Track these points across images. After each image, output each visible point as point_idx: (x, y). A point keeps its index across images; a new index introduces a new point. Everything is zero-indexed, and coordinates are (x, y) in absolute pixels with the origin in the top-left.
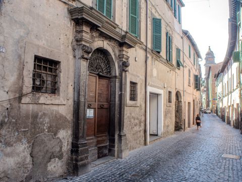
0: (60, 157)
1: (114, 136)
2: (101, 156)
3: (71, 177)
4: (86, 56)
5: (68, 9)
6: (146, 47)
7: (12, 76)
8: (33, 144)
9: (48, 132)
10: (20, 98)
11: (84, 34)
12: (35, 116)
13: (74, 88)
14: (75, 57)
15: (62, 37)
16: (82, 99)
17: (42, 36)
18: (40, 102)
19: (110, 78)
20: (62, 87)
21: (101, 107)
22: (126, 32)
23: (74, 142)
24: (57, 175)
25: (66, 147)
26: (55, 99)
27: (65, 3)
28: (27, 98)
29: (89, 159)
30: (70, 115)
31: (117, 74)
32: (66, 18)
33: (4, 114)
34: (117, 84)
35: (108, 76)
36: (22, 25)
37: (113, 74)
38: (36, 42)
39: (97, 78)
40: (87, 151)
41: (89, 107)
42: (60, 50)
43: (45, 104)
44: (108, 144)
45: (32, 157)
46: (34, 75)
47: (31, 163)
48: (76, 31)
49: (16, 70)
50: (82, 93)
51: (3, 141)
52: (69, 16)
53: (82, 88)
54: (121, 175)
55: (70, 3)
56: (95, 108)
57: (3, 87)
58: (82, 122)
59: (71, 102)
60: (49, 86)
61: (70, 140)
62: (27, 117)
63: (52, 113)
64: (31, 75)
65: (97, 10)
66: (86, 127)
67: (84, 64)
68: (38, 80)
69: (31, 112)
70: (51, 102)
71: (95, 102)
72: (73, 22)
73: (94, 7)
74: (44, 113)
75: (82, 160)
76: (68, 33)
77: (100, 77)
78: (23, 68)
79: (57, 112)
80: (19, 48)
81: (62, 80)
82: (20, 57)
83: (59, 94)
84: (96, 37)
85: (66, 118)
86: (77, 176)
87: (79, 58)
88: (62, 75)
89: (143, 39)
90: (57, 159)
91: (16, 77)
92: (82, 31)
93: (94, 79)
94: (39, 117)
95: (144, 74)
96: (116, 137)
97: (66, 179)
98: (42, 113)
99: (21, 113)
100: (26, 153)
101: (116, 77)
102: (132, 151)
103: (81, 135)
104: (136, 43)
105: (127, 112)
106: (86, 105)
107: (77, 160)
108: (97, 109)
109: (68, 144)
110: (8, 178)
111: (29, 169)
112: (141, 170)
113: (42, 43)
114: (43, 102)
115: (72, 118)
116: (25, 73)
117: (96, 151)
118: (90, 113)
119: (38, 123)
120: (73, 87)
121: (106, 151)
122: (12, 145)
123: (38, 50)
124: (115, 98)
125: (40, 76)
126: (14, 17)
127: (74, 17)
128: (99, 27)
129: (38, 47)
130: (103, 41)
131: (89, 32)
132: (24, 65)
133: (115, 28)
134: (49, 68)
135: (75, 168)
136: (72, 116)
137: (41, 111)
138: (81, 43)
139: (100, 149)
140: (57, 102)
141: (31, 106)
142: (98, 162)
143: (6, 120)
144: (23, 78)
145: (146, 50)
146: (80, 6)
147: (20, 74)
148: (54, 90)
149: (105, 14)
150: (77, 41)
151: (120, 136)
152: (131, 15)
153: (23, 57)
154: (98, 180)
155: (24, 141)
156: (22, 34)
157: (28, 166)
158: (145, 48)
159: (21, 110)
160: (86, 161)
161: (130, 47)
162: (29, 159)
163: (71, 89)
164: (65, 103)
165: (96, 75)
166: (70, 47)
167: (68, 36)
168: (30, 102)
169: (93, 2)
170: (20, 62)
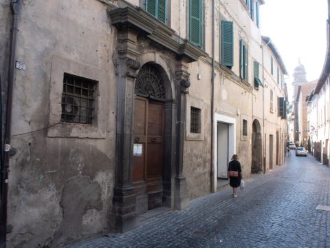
0: (99, 207)
1: (170, 181)
2: (152, 206)
3: (113, 235)
4: (131, 74)
5: (107, 11)
6: (213, 60)
7: (35, 101)
8: (63, 191)
9: (83, 174)
10: (46, 130)
11: (129, 44)
12: (66, 154)
13: (116, 117)
14: (117, 74)
15: (100, 48)
16: (127, 131)
17: (73, 47)
18: (72, 135)
19: (163, 102)
20: (101, 115)
21: (152, 142)
22: (186, 41)
23: (117, 188)
24: (95, 231)
25: (107, 194)
26: (92, 131)
27: (103, 2)
28: (55, 130)
29: (137, 211)
30: (111, 152)
31: (174, 97)
32: (104, 23)
33: (25, 150)
34: (174, 111)
35: (162, 99)
36: (48, 33)
37: (169, 98)
38: (66, 55)
39: (147, 102)
40: (133, 200)
41: (137, 142)
42: (97, 66)
43: (78, 138)
44: (162, 190)
45: (62, 206)
46: (63, 100)
47: (61, 215)
48: (119, 40)
50: (127, 123)
51: (24, 186)
52: (109, 20)
53: (127, 117)
54: (179, 232)
55: (111, 3)
56: (145, 143)
57: (24, 116)
58: (127, 162)
59: (112, 135)
60: (84, 114)
61: (112, 186)
62: (55, 155)
63: (88, 150)
64: (60, 100)
65: (146, 11)
66: (132, 168)
67: (129, 85)
68: (69, 106)
69: (60, 148)
70: (86, 136)
71: (145, 134)
72: (114, 28)
73: (142, 7)
74: (77, 150)
75: (127, 211)
76: (108, 43)
77: (151, 101)
78: (50, 90)
79: (95, 148)
80: (44, 64)
81: (100, 105)
82: (44, 75)
83: (97, 124)
84: (145, 47)
85: (106, 156)
86: (122, 232)
87: (122, 77)
88: (100, 99)
89: (208, 50)
90: (94, 210)
91: (40, 102)
92: (126, 40)
93: (143, 105)
94: (71, 154)
95: (210, 97)
96: (173, 181)
97: (107, 236)
98: (75, 150)
99: (47, 150)
100: (54, 202)
101: (172, 101)
102: (194, 201)
103: (125, 178)
104: (198, 55)
105: (187, 148)
106: (133, 139)
107: (120, 212)
108: (146, 145)
109: (109, 191)
110: (33, 234)
111: (59, 223)
112: (206, 226)
113: (74, 56)
114: (75, 135)
115: (114, 156)
117: (146, 200)
118: (138, 150)
119: (69, 163)
120: (115, 114)
121: (159, 201)
122: (36, 192)
123: (69, 66)
124: (171, 129)
125: (71, 101)
126: (37, 24)
127: (115, 22)
128: (150, 34)
129: (69, 62)
130: (154, 53)
131: (136, 41)
132: (50, 87)
133: (170, 35)
134: (84, 90)
135: (118, 221)
136: (114, 153)
137: (73, 148)
138: (125, 56)
139: (150, 197)
140: (94, 135)
141: (60, 140)
142: (148, 214)
143: (28, 159)
144: (49, 104)
145: (212, 65)
146: (123, 6)
147: (45, 98)
148: (90, 119)
149: (156, 17)
150: (120, 53)
151: (178, 181)
152: (192, 17)
153: (49, 76)
154: (148, 238)
155: (52, 186)
156: (47, 45)
157: (58, 219)
158: (210, 61)
159: (47, 146)
160: (132, 213)
161: (191, 60)
162: (58, 210)
163: (112, 118)
164: (104, 136)
165: (145, 99)
166: (111, 62)
167: (108, 47)
168: (59, 135)
169: (140, 1)
170: (46, 83)
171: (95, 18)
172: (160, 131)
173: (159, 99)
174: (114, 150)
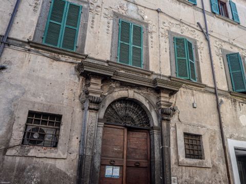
6: (215, 89)
10: (5, 150)
11: (92, 86)
12: (22, 169)
13: (80, 142)
14: (83, 109)
15: (66, 92)
16: (88, 153)
17: (40, 93)
18: (29, 154)
19: (148, 130)
20: (62, 140)
22: (170, 77)
26: (51, 153)
27: (71, 63)
28: (14, 150)
30: (72, 171)
31: (156, 124)
34: (157, 137)
36: (17, 87)
37: (152, 125)
38: (33, 99)
39: (126, 130)
41: (112, 164)
42: (62, 104)
43: (35, 157)
48: (86, 85)
49: (6, 125)
52: (77, 73)
56: (122, 166)
59: (75, 156)
62: (11, 169)
63: (45, 168)
64: (22, 129)
65: (118, 62)
67: (92, 116)
69: (17, 165)
70: (44, 155)
71: (123, 158)
73: (114, 60)
74: (34, 167)
76: (74, 88)
77: (131, 129)
78: (13, 122)
79: (53, 166)
80: (13, 106)
81: (62, 132)
85: (66, 174)
88: (62, 127)
91: (5, 130)
92: (89, 84)
94: (27, 170)
98: (31, 166)
99: (4, 165)
113: (40, 99)
114: (32, 155)
115: (75, 174)
116: (15, 127)
119: (24, 177)
120: (79, 139)
123: (34, 106)
124: (154, 153)
126: (11, 82)
127: (80, 73)
129: (34, 103)
130: (127, 90)
132: (15, 120)
133: (149, 75)
137: (30, 165)
140: (53, 155)
141: (18, 159)
144: (12, 132)
145: (215, 93)
147: (9, 128)
149: (131, 65)
150: (86, 94)
152: (177, 58)
153: (16, 113)
156: (17, 94)
158: (213, 91)
159: (5, 162)
164: (65, 157)
165: (123, 128)
166: (77, 101)
167: (74, 91)
168: (17, 154)
169: (111, 56)
170: (12, 118)
171: (63, 73)
172: (146, 156)
173: (142, 127)
174: (76, 169)
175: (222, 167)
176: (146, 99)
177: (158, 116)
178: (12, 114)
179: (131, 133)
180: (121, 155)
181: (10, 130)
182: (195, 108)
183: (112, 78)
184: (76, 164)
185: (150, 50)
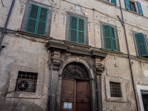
5: (45, 45)
6: (128, 55)
7: (3, 82)
10: (6, 94)
11: (55, 56)
12: (15, 105)
13: (48, 89)
14: (50, 69)
15: (40, 60)
16: (53, 95)
17: (25, 61)
18: (19, 96)
20: (38, 87)
21: (81, 102)
22: (101, 49)
26: (32, 95)
27: (43, 42)
28: (11, 94)
30: (44, 105)
31: (93, 77)
36: (12, 57)
37: (90, 78)
38: (21, 64)
39: (75, 81)
41: (68, 101)
42: (38, 67)
43: (23, 98)
48: (51, 55)
49: (6, 79)
50: (53, 91)
52: (46, 48)
56: (73, 102)
59: (45, 97)
62: (9, 105)
63: (29, 104)
64: (15, 82)
65: (70, 41)
67: (55, 73)
68: (23, 84)
69: (12, 102)
70: (28, 97)
71: (74, 97)
72: (49, 51)
74: (22, 104)
76: (45, 57)
79: (34, 103)
80: (9, 69)
81: (38, 83)
84: (70, 56)
85: (41, 107)
87: (52, 70)
88: (38, 80)
89: (123, 50)
91: (5, 83)
94: (18, 105)
95: (130, 76)
98: (21, 103)
99: (5, 103)
108: (75, 103)
113: (25, 64)
114: (21, 97)
115: (46, 107)
116: (11, 80)
119: (16, 110)
123: (21, 68)
124: (92, 94)
126: (8, 55)
129: (22, 66)
130: (76, 57)
131: (59, 54)
132: (11, 77)
133: (88, 48)
134: (31, 77)
137: (20, 102)
140: (33, 96)
141: (13, 99)
144: (9, 84)
145: (128, 58)
147: (8, 81)
149: (77, 42)
150: (51, 60)
152: (105, 37)
156: (12, 62)
159: (5, 101)
161: (102, 57)
163: (46, 89)
164: (40, 97)
165: (73, 79)
166: (46, 64)
167: (45, 58)
168: (12, 96)
169: (66, 38)
170: (9, 76)
171: (38, 49)
172: (88, 96)
173: (85, 79)
174: (47, 104)
175: (133, 102)
176: (87, 62)
177: (94, 72)
178: (9, 73)
179: (78, 82)
180: (73, 96)
181: (8, 82)
182: (116, 67)
183: (66, 50)
184: (46, 101)
185: (89, 33)
